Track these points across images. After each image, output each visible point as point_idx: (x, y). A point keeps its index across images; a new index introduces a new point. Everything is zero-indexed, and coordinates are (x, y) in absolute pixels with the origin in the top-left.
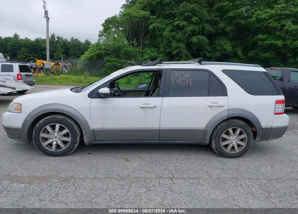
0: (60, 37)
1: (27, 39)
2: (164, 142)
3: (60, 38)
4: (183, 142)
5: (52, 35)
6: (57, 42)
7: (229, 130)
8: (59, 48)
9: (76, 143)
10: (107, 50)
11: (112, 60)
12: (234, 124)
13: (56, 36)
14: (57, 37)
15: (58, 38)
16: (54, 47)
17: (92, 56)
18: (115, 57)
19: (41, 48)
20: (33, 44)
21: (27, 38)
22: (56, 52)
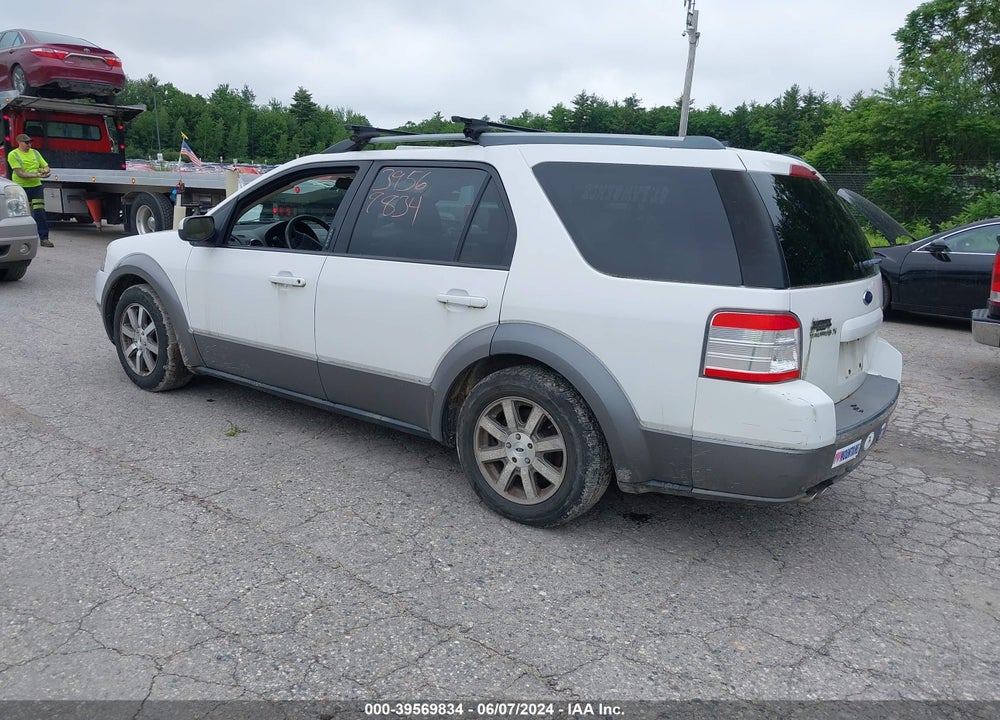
0: (815, 95)
1: (713, 110)
2: (337, 406)
3: (815, 98)
4: (384, 419)
5: (790, 90)
6: (804, 111)
7: (504, 404)
8: (806, 132)
9: (166, 363)
10: (886, 129)
11: (895, 168)
12: (517, 384)
13: (803, 92)
14: (805, 97)
15: (810, 99)
16: (789, 133)
17: (825, 153)
18: (912, 156)
19: (748, 138)
20: (725, 126)
21: (712, 108)
22: (793, 147)
